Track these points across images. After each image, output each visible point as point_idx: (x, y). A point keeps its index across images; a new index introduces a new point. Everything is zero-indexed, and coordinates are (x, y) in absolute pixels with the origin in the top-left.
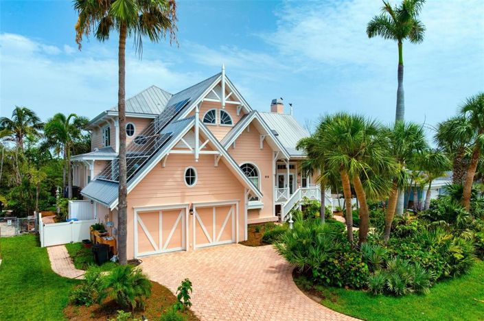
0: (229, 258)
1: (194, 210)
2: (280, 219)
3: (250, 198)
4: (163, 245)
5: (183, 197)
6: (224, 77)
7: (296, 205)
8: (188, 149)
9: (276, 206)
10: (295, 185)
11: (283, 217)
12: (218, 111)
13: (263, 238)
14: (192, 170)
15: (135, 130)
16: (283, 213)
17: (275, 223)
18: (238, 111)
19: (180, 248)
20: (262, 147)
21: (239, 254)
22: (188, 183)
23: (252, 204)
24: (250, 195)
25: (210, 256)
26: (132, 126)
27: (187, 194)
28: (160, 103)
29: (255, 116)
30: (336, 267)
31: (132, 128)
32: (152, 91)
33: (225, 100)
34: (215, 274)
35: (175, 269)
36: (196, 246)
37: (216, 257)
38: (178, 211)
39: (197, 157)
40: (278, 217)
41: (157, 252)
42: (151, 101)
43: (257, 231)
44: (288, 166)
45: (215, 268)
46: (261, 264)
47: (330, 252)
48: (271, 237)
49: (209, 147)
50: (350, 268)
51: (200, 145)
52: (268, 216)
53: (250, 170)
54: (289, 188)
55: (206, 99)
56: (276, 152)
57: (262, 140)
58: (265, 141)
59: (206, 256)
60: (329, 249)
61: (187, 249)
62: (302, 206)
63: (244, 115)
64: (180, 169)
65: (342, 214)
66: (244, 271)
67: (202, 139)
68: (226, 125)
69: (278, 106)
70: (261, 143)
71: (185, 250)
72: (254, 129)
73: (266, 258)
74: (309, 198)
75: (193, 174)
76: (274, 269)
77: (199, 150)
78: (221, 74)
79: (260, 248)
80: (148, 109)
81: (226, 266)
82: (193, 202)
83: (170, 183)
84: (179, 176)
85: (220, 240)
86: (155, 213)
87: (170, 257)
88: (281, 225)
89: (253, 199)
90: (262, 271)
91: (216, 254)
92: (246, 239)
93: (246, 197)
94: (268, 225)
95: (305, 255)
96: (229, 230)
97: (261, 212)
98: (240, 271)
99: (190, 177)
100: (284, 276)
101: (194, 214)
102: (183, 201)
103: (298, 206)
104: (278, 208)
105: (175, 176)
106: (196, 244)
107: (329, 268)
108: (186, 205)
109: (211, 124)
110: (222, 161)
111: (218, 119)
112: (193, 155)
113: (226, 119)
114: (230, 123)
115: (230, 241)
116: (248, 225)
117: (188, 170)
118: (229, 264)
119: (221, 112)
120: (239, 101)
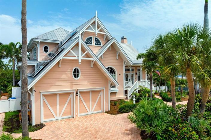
0: (100, 123)
1: (79, 93)
2: (127, 97)
3: (112, 86)
4: (60, 115)
5: (72, 85)
6: (97, 18)
7: (135, 90)
8: (75, 56)
9: (125, 90)
10: (134, 79)
11: (128, 96)
12: (94, 38)
13: (119, 109)
14: (77, 69)
15: (49, 49)
16: (129, 94)
17: (124, 100)
18: (105, 38)
19: (70, 116)
20: (117, 58)
21: (105, 120)
22: (75, 77)
23: (113, 90)
24: (111, 85)
25: (88, 121)
26: (47, 47)
27: (74, 84)
28: (63, 35)
29: (114, 41)
30: (174, 134)
31: (47, 48)
32: (60, 30)
33: (97, 32)
34: (90, 135)
35: (65, 132)
36: (80, 115)
37: (92, 122)
38: (69, 94)
39: (80, 61)
40: (126, 96)
41: (56, 118)
42: (58, 34)
43: (115, 105)
44: (131, 70)
45: (91, 131)
46: (119, 127)
47: (167, 122)
48: (124, 109)
49: (87, 55)
50: (185, 136)
51: (82, 55)
52: (121, 96)
53: (111, 71)
54: (131, 81)
55: (87, 30)
56: (125, 62)
57: (117, 55)
58: (119, 55)
59: (86, 122)
60: (168, 121)
61: (75, 117)
62: (139, 90)
63: (108, 40)
64: (69, 68)
65: (159, 94)
66: (109, 133)
67: (83, 50)
68: (98, 46)
69: (125, 40)
70: (117, 56)
71: (73, 117)
72: (113, 48)
73: (122, 123)
74: (142, 86)
75: (78, 72)
76: (128, 132)
77: (81, 57)
78: (95, 16)
79: (118, 116)
80: (56, 38)
81: (97, 129)
82: (78, 89)
83: (64, 77)
84: (70, 73)
85: (94, 110)
86: (54, 95)
87: (63, 122)
88: (128, 101)
89: (113, 87)
90: (120, 133)
91: (91, 120)
92: (109, 110)
93: (109, 85)
94: (121, 101)
95: (151, 125)
96: (99, 105)
97: (117, 94)
98: (106, 133)
99: (76, 73)
100: (135, 137)
101: (79, 96)
102: (72, 87)
103: (136, 91)
104: (126, 92)
105: (67, 73)
106: (80, 113)
107: (169, 135)
108: (74, 90)
109: (90, 45)
110: (95, 65)
111: (93, 42)
112: (77, 60)
113: (98, 42)
114: (100, 44)
115: (100, 111)
116: (110, 101)
117: (75, 69)
118: (99, 128)
119: (95, 38)
120: (105, 32)
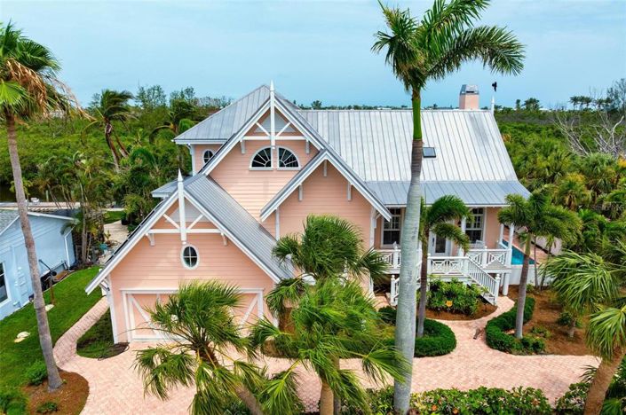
5: (182, 281)
6: (273, 100)
12: (275, 149)
14: (192, 249)
18: (307, 147)
22: (188, 264)
26: (211, 153)
27: (186, 278)
29: (326, 158)
41: (158, 337)
55: (246, 138)
64: (175, 247)
68: (290, 168)
69: (469, 96)
72: (337, 172)
75: (194, 253)
83: (163, 264)
84: (175, 256)
99: (190, 257)
105: (169, 256)
109: (265, 168)
111: (275, 160)
113: (288, 160)
114: (296, 165)
117: (187, 249)
119: (280, 149)
120: (302, 135)
